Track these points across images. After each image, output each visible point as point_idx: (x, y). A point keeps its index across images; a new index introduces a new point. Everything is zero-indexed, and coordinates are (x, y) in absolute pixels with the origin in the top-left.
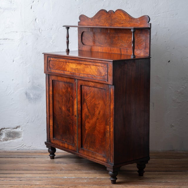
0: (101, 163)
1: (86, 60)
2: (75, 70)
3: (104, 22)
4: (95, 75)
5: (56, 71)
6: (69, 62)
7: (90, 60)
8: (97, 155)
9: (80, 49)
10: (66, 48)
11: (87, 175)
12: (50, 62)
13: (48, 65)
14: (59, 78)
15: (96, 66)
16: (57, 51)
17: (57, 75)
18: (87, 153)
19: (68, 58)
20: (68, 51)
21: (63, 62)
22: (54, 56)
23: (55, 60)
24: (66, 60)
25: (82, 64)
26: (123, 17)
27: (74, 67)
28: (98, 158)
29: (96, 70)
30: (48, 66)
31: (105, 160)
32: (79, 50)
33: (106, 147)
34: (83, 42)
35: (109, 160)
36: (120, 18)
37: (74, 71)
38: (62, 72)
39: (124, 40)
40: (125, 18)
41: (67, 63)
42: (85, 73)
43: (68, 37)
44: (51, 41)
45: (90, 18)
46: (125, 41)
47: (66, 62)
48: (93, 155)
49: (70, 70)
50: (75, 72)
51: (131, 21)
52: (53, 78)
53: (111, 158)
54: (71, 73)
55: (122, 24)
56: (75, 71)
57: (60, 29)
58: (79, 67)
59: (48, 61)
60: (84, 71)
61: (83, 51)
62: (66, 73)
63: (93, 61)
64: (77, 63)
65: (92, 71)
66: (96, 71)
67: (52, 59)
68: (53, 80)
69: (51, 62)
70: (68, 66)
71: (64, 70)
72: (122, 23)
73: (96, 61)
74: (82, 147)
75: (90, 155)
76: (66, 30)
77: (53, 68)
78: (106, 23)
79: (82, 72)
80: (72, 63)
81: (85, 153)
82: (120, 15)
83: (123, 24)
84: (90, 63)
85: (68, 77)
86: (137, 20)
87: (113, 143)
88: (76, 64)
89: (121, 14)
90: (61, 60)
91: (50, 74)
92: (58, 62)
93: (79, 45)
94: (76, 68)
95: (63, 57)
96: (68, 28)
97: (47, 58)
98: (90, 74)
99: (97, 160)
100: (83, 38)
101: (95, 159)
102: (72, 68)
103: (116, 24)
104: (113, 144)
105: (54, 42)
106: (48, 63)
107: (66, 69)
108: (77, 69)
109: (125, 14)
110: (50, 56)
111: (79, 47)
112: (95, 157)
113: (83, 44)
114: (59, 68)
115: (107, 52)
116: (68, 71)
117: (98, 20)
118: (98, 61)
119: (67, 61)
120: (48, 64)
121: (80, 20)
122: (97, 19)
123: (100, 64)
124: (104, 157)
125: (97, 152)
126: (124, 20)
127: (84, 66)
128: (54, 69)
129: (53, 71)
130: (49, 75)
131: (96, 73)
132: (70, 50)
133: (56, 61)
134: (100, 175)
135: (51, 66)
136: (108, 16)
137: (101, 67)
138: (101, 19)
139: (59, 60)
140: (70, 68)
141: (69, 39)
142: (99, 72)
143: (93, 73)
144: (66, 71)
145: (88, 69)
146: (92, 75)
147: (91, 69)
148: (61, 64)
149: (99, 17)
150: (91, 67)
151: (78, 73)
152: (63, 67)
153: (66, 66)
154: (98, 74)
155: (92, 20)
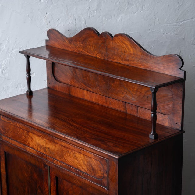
3: (92, 50)
4: (83, 171)
5: (10, 140)
6: (33, 133)
9: (51, 86)
14: (17, 153)
20: (30, 94)
21: (22, 129)
22: (6, 115)
25: (57, 143)
26: (129, 49)
27: (42, 144)
29: (86, 163)
36: (123, 50)
37: (42, 151)
39: (131, 89)
40: (134, 51)
41: (30, 134)
42: (63, 160)
43: (29, 71)
45: (67, 38)
46: (133, 90)
47: (28, 132)
49: (36, 147)
50: (44, 153)
51: (145, 59)
52: (6, 148)
54: (38, 153)
55: (128, 60)
56: (45, 151)
58: (51, 146)
60: (62, 156)
62: (28, 149)
64: (48, 140)
65: (76, 161)
66: (84, 163)
67: (2, 118)
68: (5, 153)
70: (31, 138)
71: (25, 143)
72: (128, 58)
77: (5, 135)
78: (96, 52)
79: (58, 158)
80: (38, 135)
82: (124, 45)
83: (129, 62)
84: (73, 148)
86: (158, 60)
89: (126, 43)
90: (19, 125)
92: (12, 127)
95: (22, 122)
96: (28, 56)
102: (39, 145)
103: (116, 59)
105: (5, 73)
108: (49, 148)
109: (133, 45)
111: (49, 83)
113: (56, 79)
114: (15, 138)
115: (100, 102)
116: (32, 148)
117: (82, 44)
119: (30, 129)
121: (49, 37)
122: (79, 41)
123: (92, 155)
126: (131, 54)
127: (62, 148)
128: (7, 136)
129: (5, 139)
133: (9, 123)
136: (100, 42)
137: (95, 161)
138: (88, 43)
139: (15, 123)
140: (35, 144)
141: (30, 74)
142: (90, 167)
143: (79, 166)
144: (29, 146)
145: (69, 155)
146: (77, 169)
147: (76, 158)
148: (18, 132)
149: (84, 40)
150: (74, 154)
151: (51, 157)
152: (23, 138)
153: (28, 137)
154: (89, 170)
155: (70, 42)
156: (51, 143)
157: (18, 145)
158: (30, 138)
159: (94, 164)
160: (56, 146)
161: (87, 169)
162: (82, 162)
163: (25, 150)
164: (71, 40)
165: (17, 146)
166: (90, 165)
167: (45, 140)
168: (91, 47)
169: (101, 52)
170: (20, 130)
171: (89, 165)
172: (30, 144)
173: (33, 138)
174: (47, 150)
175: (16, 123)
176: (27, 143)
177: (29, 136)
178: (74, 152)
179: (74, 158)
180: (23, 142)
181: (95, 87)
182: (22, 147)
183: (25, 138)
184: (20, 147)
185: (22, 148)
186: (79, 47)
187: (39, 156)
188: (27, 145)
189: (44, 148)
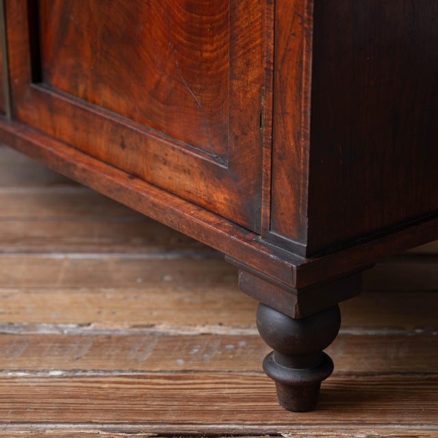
0: (189, 224)
8: (153, 148)
11: (82, 295)
18: (76, 129)
28: (163, 174)
31: (221, 198)
33: (237, 84)
35: (265, 210)
48: (123, 146)
53: (284, 187)
74: (37, 76)
75: (101, 143)
81: (65, 126)
87: (307, 44)
99: (154, 196)
101: (138, 185)
104: (307, 60)
112: (142, 165)
124: (212, 173)
125: (157, 128)
134: (186, 296)
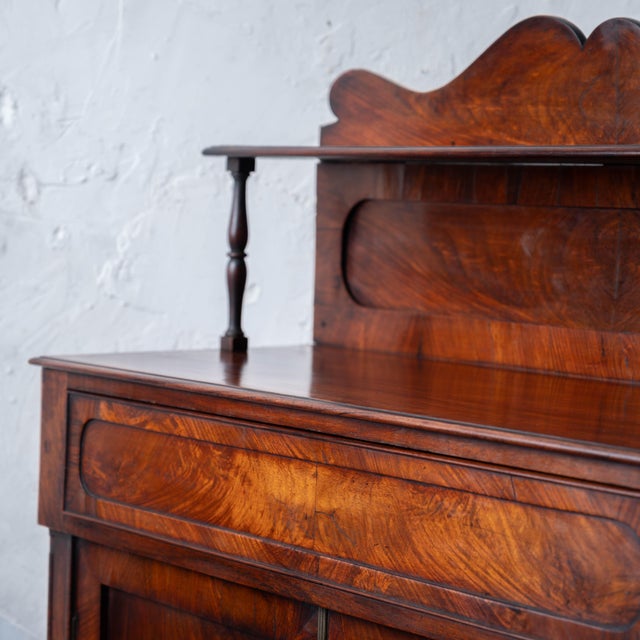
1: (428, 443)
2: (310, 521)
3: (544, 120)
4: (519, 598)
5: (138, 512)
6: (255, 452)
7: (475, 451)
9: (331, 335)
10: (222, 325)
12: (91, 434)
13: (75, 458)
14: (163, 580)
15: (537, 515)
16: (146, 346)
17: (148, 553)
19: (252, 413)
20: (236, 348)
21: (203, 444)
22: (129, 392)
23: (133, 422)
24: (229, 426)
25: (380, 475)
27: (297, 500)
29: (536, 551)
30: (74, 470)
32: (320, 346)
34: (355, 282)
37: (297, 535)
38: (188, 533)
41: (241, 459)
42: (409, 560)
43: (239, 240)
44: (108, 266)
45: (420, 97)
47: (230, 450)
49: (264, 524)
50: (308, 543)
52: (109, 568)
54: (270, 549)
56: (312, 532)
57: (176, 181)
58: (349, 500)
59: (76, 429)
60: (400, 540)
61: (355, 350)
62: (225, 541)
63: (496, 456)
64: (334, 467)
65: (481, 551)
66: (526, 555)
67: (104, 411)
68: (104, 589)
69: (96, 441)
70: (245, 479)
71: (209, 513)
73: (538, 462)
76: (229, 182)
77: (115, 492)
78: (562, 129)
79: (380, 554)
80: (282, 458)
84: (470, 478)
85: (243, 580)
88: (323, 473)
90: (189, 425)
91: (81, 534)
92: (153, 443)
93: (319, 302)
94: (324, 505)
95: (201, 403)
96: (243, 165)
97: (63, 401)
98: (461, 584)
100: (359, 249)
102: (280, 508)
105: (129, 279)
106: (75, 440)
107: (228, 511)
108: (332, 514)
110: (88, 385)
111: (321, 323)
113: (355, 297)
114: (165, 496)
115: (570, 366)
116: (246, 530)
117: (496, 102)
118: (562, 466)
119: (242, 436)
120: (75, 450)
121: (335, 113)
122: (482, 95)
123: (582, 495)
127: (406, 494)
128: (121, 499)
129: (112, 512)
130: (75, 540)
131: (536, 582)
132: (251, 345)
133: (140, 428)
135: (94, 467)
136: (587, 73)
137: (593, 524)
138: (524, 94)
139: (168, 422)
140: (262, 506)
141: (245, 255)
142: (561, 568)
143: (494, 577)
144: (228, 525)
145: (441, 526)
146: (486, 595)
147: (480, 536)
148: (179, 464)
149: (504, 84)
150: (473, 513)
151: (340, 558)
152: (203, 491)
153: (226, 478)
154: (556, 589)
155: (437, 110)
156: (345, 485)
157: (172, 532)
158: (237, 480)
159: (584, 547)
160: (375, 490)
161: (546, 581)
162: (515, 552)
163: (208, 547)
164: (441, 100)
165: (170, 537)
166: (564, 558)
167: (316, 476)
168: (542, 108)
169: (588, 124)
170: (187, 454)
171: (558, 558)
172: (236, 511)
173: (252, 476)
174: (321, 525)
175: (173, 420)
176: (221, 510)
177: (231, 474)
178: (474, 505)
179: (472, 536)
180: (198, 509)
181: (549, 300)
182: (194, 536)
183: (209, 491)
184: (183, 540)
185: (192, 542)
186: (479, 124)
187: (279, 563)
188: (217, 523)
189: (306, 518)
